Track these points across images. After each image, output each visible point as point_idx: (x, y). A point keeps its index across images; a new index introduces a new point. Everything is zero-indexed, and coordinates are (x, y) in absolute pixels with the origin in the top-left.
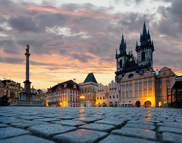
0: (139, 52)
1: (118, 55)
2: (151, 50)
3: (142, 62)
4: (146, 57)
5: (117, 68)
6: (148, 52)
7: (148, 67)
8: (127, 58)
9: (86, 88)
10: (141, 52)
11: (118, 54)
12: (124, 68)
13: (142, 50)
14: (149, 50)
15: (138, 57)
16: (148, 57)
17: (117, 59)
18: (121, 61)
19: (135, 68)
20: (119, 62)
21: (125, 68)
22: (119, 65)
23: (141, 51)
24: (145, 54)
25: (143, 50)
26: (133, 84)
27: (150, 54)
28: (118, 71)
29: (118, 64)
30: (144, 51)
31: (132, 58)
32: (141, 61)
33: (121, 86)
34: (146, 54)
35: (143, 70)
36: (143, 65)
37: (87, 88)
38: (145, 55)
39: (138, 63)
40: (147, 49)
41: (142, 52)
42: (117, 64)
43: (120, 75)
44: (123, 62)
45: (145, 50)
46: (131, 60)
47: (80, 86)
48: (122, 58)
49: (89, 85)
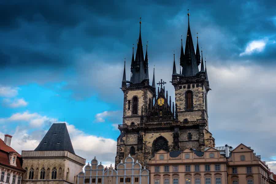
0: (181, 88)
1: (128, 82)
2: (204, 90)
3: (187, 113)
4: (194, 103)
5: (124, 115)
6: (199, 92)
7: (201, 128)
8: (149, 95)
9: (46, 169)
10: (183, 91)
11: (127, 80)
12: (142, 117)
13: (187, 86)
14: (200, 89)
15: (177, 99)
16: (200, 105)
17: (124, 91)
18: (135, 99)
19: (170, 123)
20: (129, 101)
21: (145, 119)
22: (129, 109)
23: (184, 87)
24: (192, 96)
25: (189, 87)
26: (180, 174)
27: (203, 99)
28: (126, 124)
29: (127, 106)
30: (190, 89)
31: (164, 98)
32: (184, 110)
33: (150, 173)
34: (194, 97)
35: (189, 132)
36: (189, 120)
37: (49, 169)
38: (192, 98)
39: (176, 112)
40: (197, 86)
41: (186, 89)
42: (125, 105)
43: (132, 135)
44: (141, 103)
45: (193, 87)
46: (161, 102)
47: (27, 158)
48: (139, 93)
49: (57, 160)
